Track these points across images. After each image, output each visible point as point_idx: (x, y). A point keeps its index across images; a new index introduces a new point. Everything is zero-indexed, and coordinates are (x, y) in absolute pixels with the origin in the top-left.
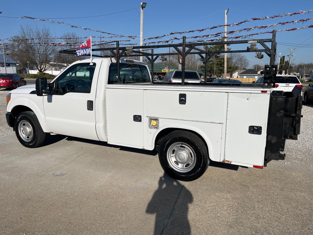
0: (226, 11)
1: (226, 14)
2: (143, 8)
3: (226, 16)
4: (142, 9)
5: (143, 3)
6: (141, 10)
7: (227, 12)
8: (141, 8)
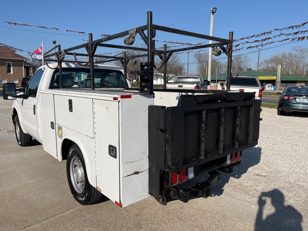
2: (213, 13)
5: (213, 8)
6: (212, 15)
8: (212, 13)
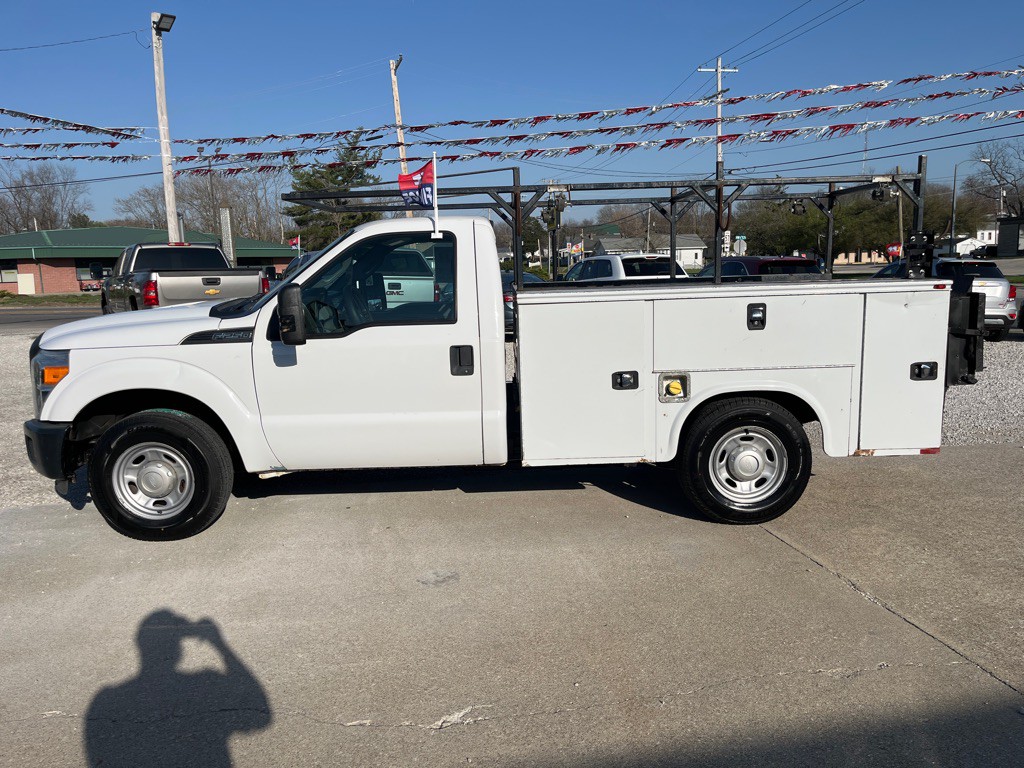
0: (392, 64)
1: (393, 71)
3: (394, 78)
4: (159, 33)
5: (163, 16)
6: (155, 38)
7: (397, 67)
8: (154, 32)
